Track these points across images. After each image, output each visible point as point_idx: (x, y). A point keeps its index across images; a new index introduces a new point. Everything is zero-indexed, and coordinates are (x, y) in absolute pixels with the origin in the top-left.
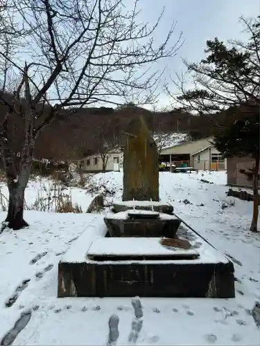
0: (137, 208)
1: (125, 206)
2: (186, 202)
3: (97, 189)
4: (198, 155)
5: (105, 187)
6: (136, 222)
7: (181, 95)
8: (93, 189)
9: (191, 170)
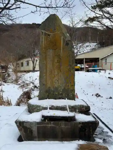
0: (52, 108)
1: (39, 106)
2: (98, 95)
3: (28, 85)
4: (105, 58)
5: (33, 83)
6: (51, 125)
7: (95, 5)
8: (24, 85)
9: (100, 70)
